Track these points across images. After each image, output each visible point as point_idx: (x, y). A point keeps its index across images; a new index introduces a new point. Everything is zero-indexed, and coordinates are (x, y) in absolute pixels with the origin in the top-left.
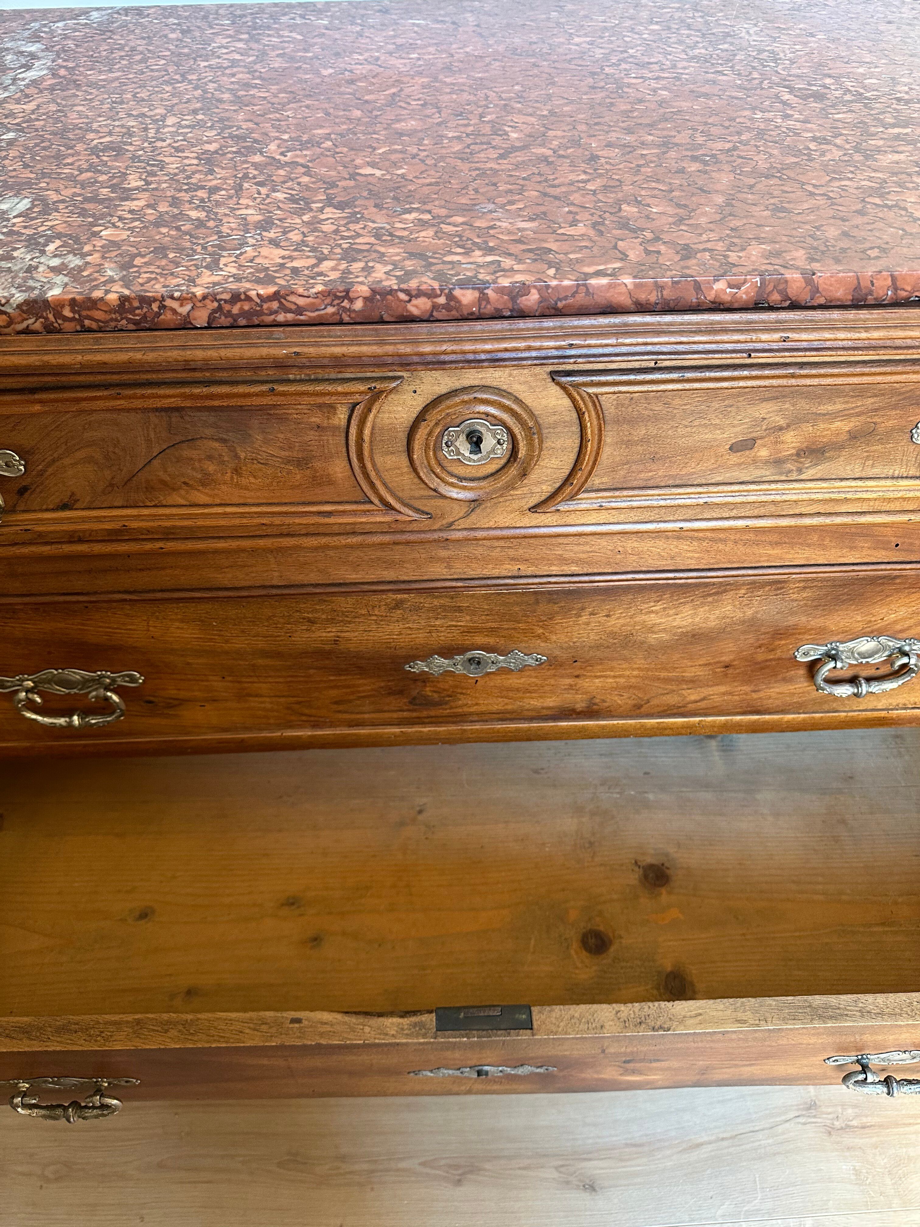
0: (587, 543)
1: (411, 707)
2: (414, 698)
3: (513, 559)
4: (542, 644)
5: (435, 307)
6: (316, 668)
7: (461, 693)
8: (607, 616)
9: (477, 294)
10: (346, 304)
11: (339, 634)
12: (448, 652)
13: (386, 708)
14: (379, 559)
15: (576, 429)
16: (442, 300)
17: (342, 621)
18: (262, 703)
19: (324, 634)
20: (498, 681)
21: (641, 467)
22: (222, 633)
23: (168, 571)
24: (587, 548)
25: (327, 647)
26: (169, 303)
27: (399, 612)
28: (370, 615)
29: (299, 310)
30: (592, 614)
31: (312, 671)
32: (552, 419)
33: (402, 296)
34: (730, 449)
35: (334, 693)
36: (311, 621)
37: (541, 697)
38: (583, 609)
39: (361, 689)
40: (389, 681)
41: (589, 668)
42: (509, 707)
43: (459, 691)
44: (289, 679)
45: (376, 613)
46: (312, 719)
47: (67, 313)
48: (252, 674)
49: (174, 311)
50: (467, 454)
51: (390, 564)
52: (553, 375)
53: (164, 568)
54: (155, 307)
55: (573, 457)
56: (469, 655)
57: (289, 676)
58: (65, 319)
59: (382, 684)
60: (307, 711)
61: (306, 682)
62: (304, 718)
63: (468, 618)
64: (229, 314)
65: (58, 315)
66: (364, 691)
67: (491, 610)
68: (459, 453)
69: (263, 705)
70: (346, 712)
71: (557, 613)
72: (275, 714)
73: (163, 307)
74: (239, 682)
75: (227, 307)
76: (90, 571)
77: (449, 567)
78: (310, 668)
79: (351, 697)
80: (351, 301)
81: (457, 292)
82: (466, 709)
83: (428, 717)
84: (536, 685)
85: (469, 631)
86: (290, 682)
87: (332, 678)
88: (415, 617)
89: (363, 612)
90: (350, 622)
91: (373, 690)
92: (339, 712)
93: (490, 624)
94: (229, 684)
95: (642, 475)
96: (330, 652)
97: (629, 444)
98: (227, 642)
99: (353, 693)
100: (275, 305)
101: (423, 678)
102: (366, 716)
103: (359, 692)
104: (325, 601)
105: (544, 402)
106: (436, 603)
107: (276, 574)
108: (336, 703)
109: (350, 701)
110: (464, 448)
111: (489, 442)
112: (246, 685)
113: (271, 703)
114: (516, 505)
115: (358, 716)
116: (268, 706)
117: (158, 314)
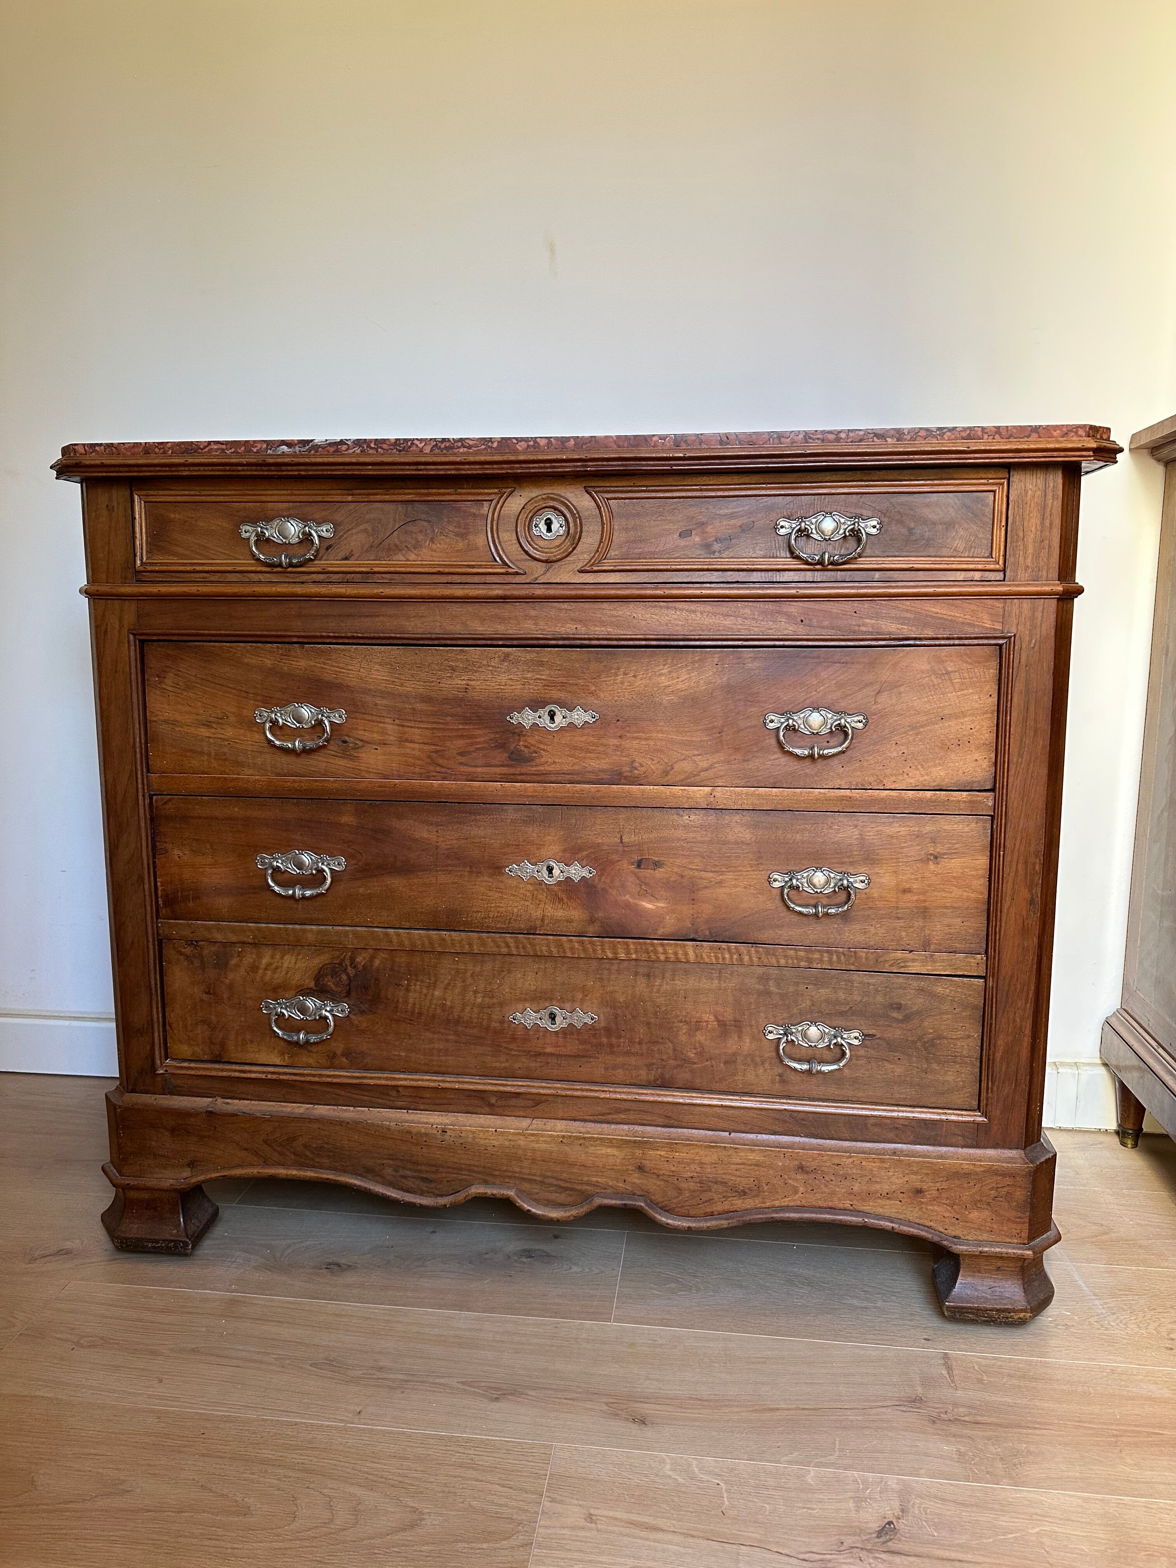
0: (615, 609)
1: (510, 763)
2: (512, 753)
3: (572, 620)
4: (596, 701)
5: (528, 446)
6: (452, 715)
7: (544, 750)
8: (634, 676)
9: (547, 441)
10: (490, 444)
11: (469, 682)
12: (536, 705)
13: (493, 762)
14: (496, 615)
15: (599, 520)
16: (531, 443)
17: (471, 670)
18: (414, 749)
19: (459, 682)
20: (567, 738)
21: (635, 545)
22: (400, 677)
23: (382, 618)
24: (615, 613)
25: (461, 695)
26: (416, 442)
27: (506, 664)
28: (489, 666)
29: (470, 447)
30: (625, 674)
31: (449, 718)
32: (586, 513)
33: (514, 441)
34: (680, 535)
35: (460, 742)
36: (454, 669)
37: (597, 758)
38: (619, 669)
39: (478, 740)
40: (496, 733)
41: (628, 729)
42: (576, 768)
43: (542, 746)
44: (434, 726)
45: (493, 664)
46: (443, 770)
47: (372, 445)
48: (412, 718)
49: (417, 446)
50: (545, 532)
51: (502, 620)
52: (585, 487)
53: (379, 616)
54: (409, 444)
55: (599, 537)
56: (548, 708)
57: (434, 723)
58: (371, 448)
59: (492, 736)
60: (440, 761)
61: (444, 729)
62: (438, 769)
63: (548, 672)
64: (440, 448)
65: (369, 446)
66: (480, 743)
67: (561, 665)
68: (541, 532)
69: (413, 752)
70: (466, 765)
71: (603, 671)
72: (420, 762)
73: (413, 444)
74: (403, 726)
75: (439, 444)
76: (340, 616)
77: (536, 624)
78: (447, 715)
79: (472, 749)
80: (492, 443)
81: (538, 440)
82: (547, 768)
83: (521, 774)
84: (594, 745)
85: (548, 685)
86: (435, 728)
87: (460, 727)
88: (516, 670)
89: (485, 662)
90: (476, 671)
91: (485, 742)
92: (461, 764)
93: (561, 679)
94: (396, 727)
95: (636, 551)
96: (462, 699)
97: (627, 530)
98: (402, 685)
99: (472, 744)
100: (460, 444)
101: (518, 731)
102: (479, 770)
103: (477, 743)
104: (463, 651)
105: (582, 504)
106: (528, 657)
107: (438, 624)
108: (461, 754)
109: (469, 753)
110: (543, 527)
111: (555, 526)
112: (407, 729)
113: (420, 750)
114: (571, 567)
115: (474, 770)
116: (417, 753)
117: (410, 447)
